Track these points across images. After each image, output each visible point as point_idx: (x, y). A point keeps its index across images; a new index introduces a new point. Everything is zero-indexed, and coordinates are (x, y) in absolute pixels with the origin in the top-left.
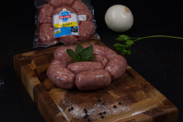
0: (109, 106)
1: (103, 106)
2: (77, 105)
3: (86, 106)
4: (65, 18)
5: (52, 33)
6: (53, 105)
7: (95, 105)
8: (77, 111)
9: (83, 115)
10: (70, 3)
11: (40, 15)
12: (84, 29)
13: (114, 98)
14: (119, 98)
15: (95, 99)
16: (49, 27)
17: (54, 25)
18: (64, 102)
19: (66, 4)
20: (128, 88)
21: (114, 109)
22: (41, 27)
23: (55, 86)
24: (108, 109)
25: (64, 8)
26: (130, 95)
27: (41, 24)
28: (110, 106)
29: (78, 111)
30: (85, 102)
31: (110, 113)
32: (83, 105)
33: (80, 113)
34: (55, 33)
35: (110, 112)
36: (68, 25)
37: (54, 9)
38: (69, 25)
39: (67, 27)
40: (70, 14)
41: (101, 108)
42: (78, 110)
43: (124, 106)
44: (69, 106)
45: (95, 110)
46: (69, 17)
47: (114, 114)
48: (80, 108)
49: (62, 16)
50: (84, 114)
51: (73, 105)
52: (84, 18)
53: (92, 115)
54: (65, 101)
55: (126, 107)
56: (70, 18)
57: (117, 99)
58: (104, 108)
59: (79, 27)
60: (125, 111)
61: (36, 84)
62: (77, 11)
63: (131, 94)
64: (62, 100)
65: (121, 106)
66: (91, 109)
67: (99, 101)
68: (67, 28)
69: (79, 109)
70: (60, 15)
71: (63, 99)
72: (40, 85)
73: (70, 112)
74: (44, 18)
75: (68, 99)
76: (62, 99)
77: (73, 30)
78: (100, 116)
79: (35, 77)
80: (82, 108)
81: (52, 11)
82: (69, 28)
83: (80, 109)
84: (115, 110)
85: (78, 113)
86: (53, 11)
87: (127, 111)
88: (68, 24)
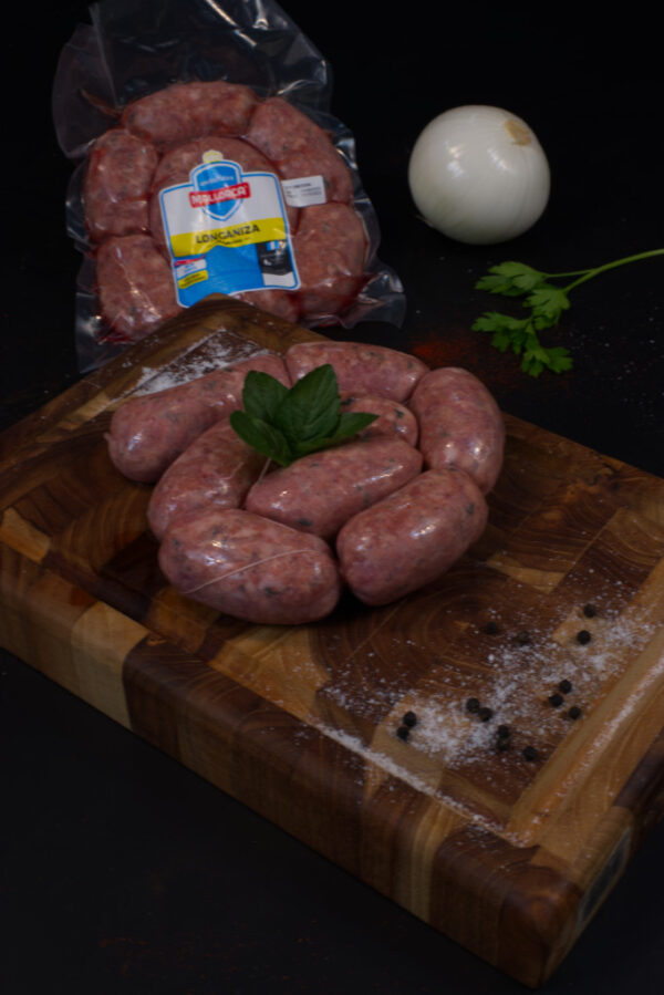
0: (551, 641)
1: (526, 648)
2: (413, 692)
3: (456, 683)
4: (222, 201)
5: (166, 286)
6: (301, 734)
7: (491, 658)
8: (441, 726)
9: (481, 734)
10: (238, 116)
11: (93, 195)
12: (323, 252)
13: (542, 589)
14: (562, 584)
15: (464, 625)
16: (145, 255)
17: (168, 243)
18: (343, 698)
19: (217, 124)
20: (554, 515)
21: (583, 649)
22: (101, 258)
23: (232, 621)
24: (560, 657)
25: (207, 150)
26: (591, 548)
27: (100, 240)
28: (556, 636)
29: (444, 724)
30: (439, 663)
31: (586, 677)
32: (439, 678)
33: (460, 733)
34: (181, 282)
35: (579, 673)
36: (237, 237)
37: (156, 158)
38: (242, 237)
39: (235, 245)
40: (245, 180)
41: (525, 665)
42: (440, 719)
43: (614, 617)
44: (380, 713)
45: (513, 686)
46: (242, 196)
47: (603, 677)
48: (438, 701)
49: (201, 193)
50: (481, 725)
51: (398, 700)
52: (313, 192)
53: (519, 720)
54: (344, 690)
55: (623, 619)
56: (246, 200)
57: (556, 590)
58: (542, 664)
59: (293, 240)
60: (635, 643)
61: (130, 644)
62: (273, 157)
63: (590, 543)
64: (321, 690)
65: (602, 622)
66: (492, 691)
67: (491, 630)
68: (233, 249)
69: (439, 708)
70: (191, 189)
71: (326, 686)
72: (152, 643)
73: (415, 744)
74: (114, 207)
75: (346, 674)
76: (318, 685)
77: (266, 262)
78: (557, 711)
79: (89, 605)
80: (450, 699)
81: (146, 167)
82: (244, 253)
83: (445, 711)
84: (593, 652)
85: (452, 736)
86: (153, 166)
87: (644, 640)
88: (237, 233)
